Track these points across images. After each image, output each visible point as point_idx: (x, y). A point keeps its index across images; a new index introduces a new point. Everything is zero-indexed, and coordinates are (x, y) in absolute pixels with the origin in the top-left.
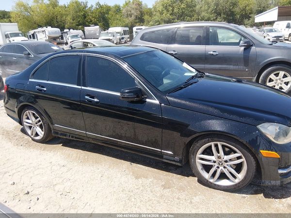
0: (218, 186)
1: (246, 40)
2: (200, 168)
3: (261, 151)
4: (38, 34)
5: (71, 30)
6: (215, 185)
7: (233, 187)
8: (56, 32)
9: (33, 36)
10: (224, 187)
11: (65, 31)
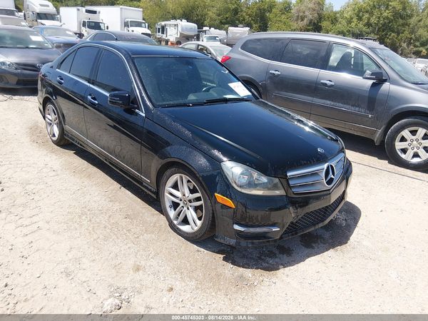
0: (180, 230)
1: (378, 70)
2: (168, 204)
3: (216, 194)
4: (168, 28)
5: (212, 29)
6: (178, 228)
7: (191, 236)
8: (191, 29)
9: (163, 29)
10: (184, 232)
11: (205, 28)
